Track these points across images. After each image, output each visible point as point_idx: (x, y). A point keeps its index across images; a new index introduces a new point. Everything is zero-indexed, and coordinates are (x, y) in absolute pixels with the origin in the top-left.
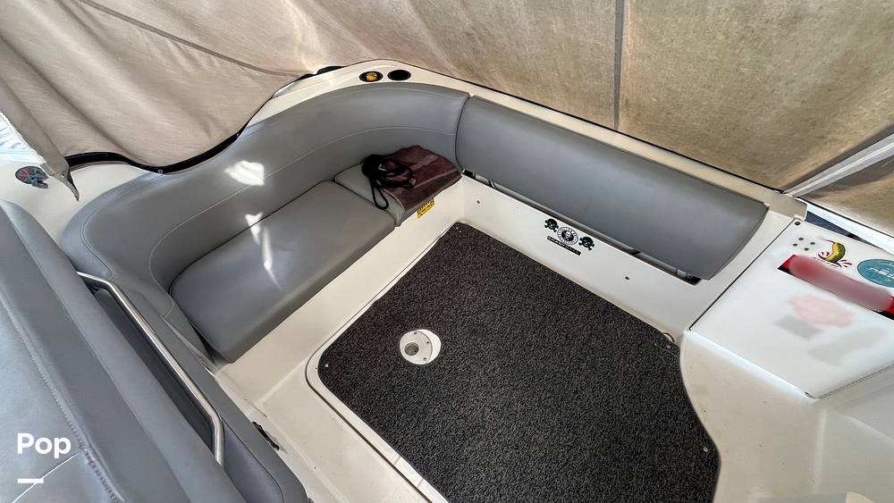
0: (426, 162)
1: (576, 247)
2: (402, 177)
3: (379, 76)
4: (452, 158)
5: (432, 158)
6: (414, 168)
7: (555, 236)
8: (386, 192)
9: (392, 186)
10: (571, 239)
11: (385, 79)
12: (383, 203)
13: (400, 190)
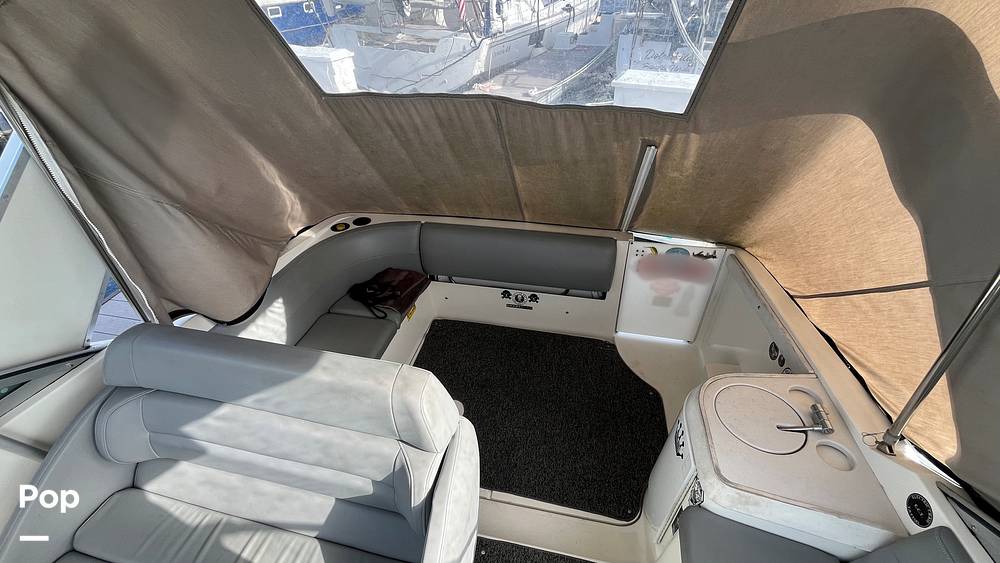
0: (402, 278)
1: (528, 304)
2: (387, 293)
3: (347, 226)
4: (420, 270)
5: (405, 274)
6: (394, 284)
7: (511, 302)
8: (380, 306)
9: (384, 301)
10: (523, 300)
11: (353, 227)
12: (382, 315)
13: (391, 302)
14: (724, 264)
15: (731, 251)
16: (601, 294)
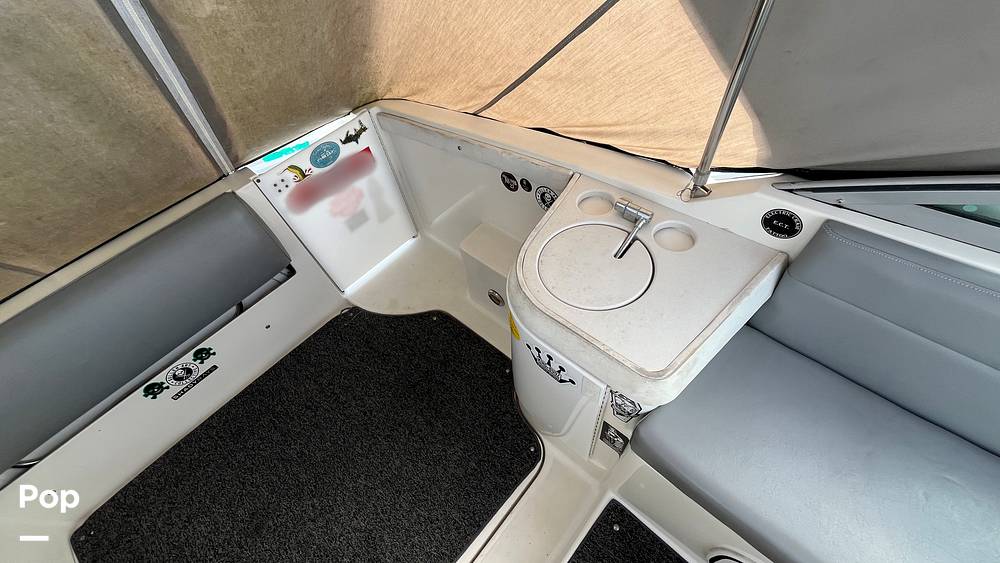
1: (204, 368)
7: (176, 388)
10: (189, 372)
14: (380, 130)
15: (375, 110)
16: (285, 271)
